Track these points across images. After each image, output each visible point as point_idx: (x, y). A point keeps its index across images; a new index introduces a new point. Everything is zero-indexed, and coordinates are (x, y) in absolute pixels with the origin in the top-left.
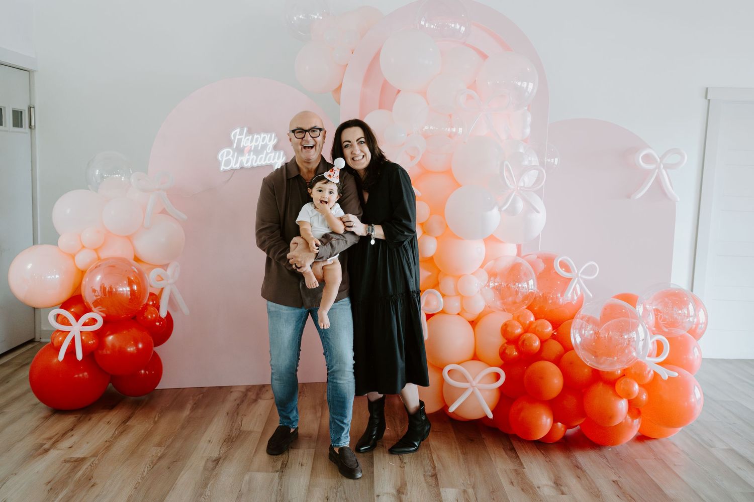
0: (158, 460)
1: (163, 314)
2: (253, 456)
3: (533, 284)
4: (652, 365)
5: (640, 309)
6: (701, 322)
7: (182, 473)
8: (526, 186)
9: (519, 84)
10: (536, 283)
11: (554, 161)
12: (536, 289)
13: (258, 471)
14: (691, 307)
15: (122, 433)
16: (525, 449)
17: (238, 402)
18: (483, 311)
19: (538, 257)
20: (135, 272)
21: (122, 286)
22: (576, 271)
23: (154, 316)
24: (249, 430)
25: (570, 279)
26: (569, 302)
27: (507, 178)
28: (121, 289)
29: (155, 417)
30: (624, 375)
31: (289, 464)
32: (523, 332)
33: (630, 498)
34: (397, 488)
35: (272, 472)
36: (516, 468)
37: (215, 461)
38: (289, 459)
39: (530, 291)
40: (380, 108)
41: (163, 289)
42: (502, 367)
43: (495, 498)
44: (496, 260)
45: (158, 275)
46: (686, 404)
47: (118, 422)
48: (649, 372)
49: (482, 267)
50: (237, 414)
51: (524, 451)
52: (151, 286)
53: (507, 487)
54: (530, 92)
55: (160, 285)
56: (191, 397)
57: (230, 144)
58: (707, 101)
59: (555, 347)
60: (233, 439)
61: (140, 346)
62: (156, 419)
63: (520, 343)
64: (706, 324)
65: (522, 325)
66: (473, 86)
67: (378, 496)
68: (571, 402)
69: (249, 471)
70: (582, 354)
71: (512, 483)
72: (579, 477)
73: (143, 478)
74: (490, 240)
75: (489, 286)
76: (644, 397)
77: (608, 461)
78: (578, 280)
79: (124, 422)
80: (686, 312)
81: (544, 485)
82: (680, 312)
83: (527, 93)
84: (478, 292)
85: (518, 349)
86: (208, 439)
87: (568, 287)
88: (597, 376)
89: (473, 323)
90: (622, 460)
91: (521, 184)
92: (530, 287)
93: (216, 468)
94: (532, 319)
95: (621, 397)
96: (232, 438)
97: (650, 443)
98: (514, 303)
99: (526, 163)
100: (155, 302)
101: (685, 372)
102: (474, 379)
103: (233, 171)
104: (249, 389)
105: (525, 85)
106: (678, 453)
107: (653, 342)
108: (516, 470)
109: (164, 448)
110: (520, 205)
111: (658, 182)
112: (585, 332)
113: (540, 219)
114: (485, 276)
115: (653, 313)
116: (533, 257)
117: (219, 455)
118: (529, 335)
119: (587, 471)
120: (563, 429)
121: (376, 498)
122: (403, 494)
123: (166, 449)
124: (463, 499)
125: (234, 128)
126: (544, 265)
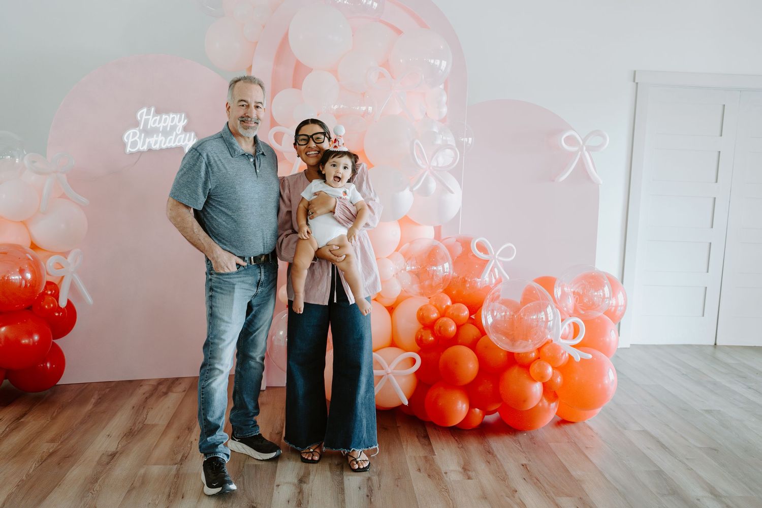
0: (48, 456)
1: (63, 303)
2: (153, 450)
3: (448, 267)
4: (567, 347)
5: (558, 292)
6: (620, 304)
7: (73, 468)
8: (439, 166)
9: (432, 61)
10: (451, 266)
11: (468, 140)
12: (452, 273)
13: (155, 465)
14: (606, 289)
15: (14, 429)
16: (438, 436)
17: (147, 395)
18: (399, 295)
19: (457, 241)
20: (29, 259)
21: (14, 275)
22: (493, 253)
23: (52, 305)
24: (154, 423)
25: (487, 261)
26: (485, 287)
27: (417, 157)
28: (13, 278)
29: (54, 413)
30: (539, 358)
31: (190, 456)
32: (439, 316)
33: (535, 481)
34: (300, 477)
35: (170, 465)
36: (426, 455)
37: (111, 455)
38: (191, 451)
39: (445, 274)
40: (294, 87)
41: (63, 277)
42: (419, 353)
43: (399, 485)
44: (411, 242)
45: (57, 263)
46: (600, 385)
47: (10, 420)
48: (563, 354)
49: (397, 250)
50: (144, 408)
51: (438, 439)
52: (47, 273)
53: (413, 472)
54: (443, 70)
55: (60, 273)
56: (97, 392)
57: (136, 124)
58: (635, 84)
59: (471, 332)
60: (135, 432)
61: (36, 338)
62: (54, 415)
63: (436, 328)
64: (625, 306)
65: (438, 309)
66: (386, 64)
67: (278, 486)
68: (486, 387)
69: (144, 465)
70: (493, 337)
71: (419, 469)
72: (489, 463)
73: (27, 475)
74: (405, 222)
75: (405, 269)
76: (559, 380)
77: (521, 446)
78: (495, 262)
79: (18, 419)
80: (602, 294)
81: (452, 471)
82: (596, 294)
83: (440, 71)
84: (394, 276)
85: (433, 334)
86: (108, 434)
87: (485, 270)
88: (512, 360)
89: (391, 309)
90: (535, 444)
91: (435, 164)
92: (445, 270)
93: (110, 463)
94: (449, 303)
95: (535, 381)
96: (133, 432)
97: (567, 427)
98: (431, 286)
99: (439, 142)
100: (54, 291)
101: (599, 354)
102: (389, 365)
103: (140, 153)
104: (161, 382)
105: (438, 62)
106: (592, 436)
107: (569, 325)
108: (426, 457)
109: (57, 444)
111: (582, 164)
112: (497, 315)
113: (455, 201)
114: (401, 259)
115: (572, 295)
116: (452, 241)
117: (117, 449)
118: (445, 319)
119: (498, 456)
120: (481, 415)
121: (275, 488)
122: (305, 483)
123: (59, 445)
124: (366, 486)
125: (141, 108)
126: (462, 248)
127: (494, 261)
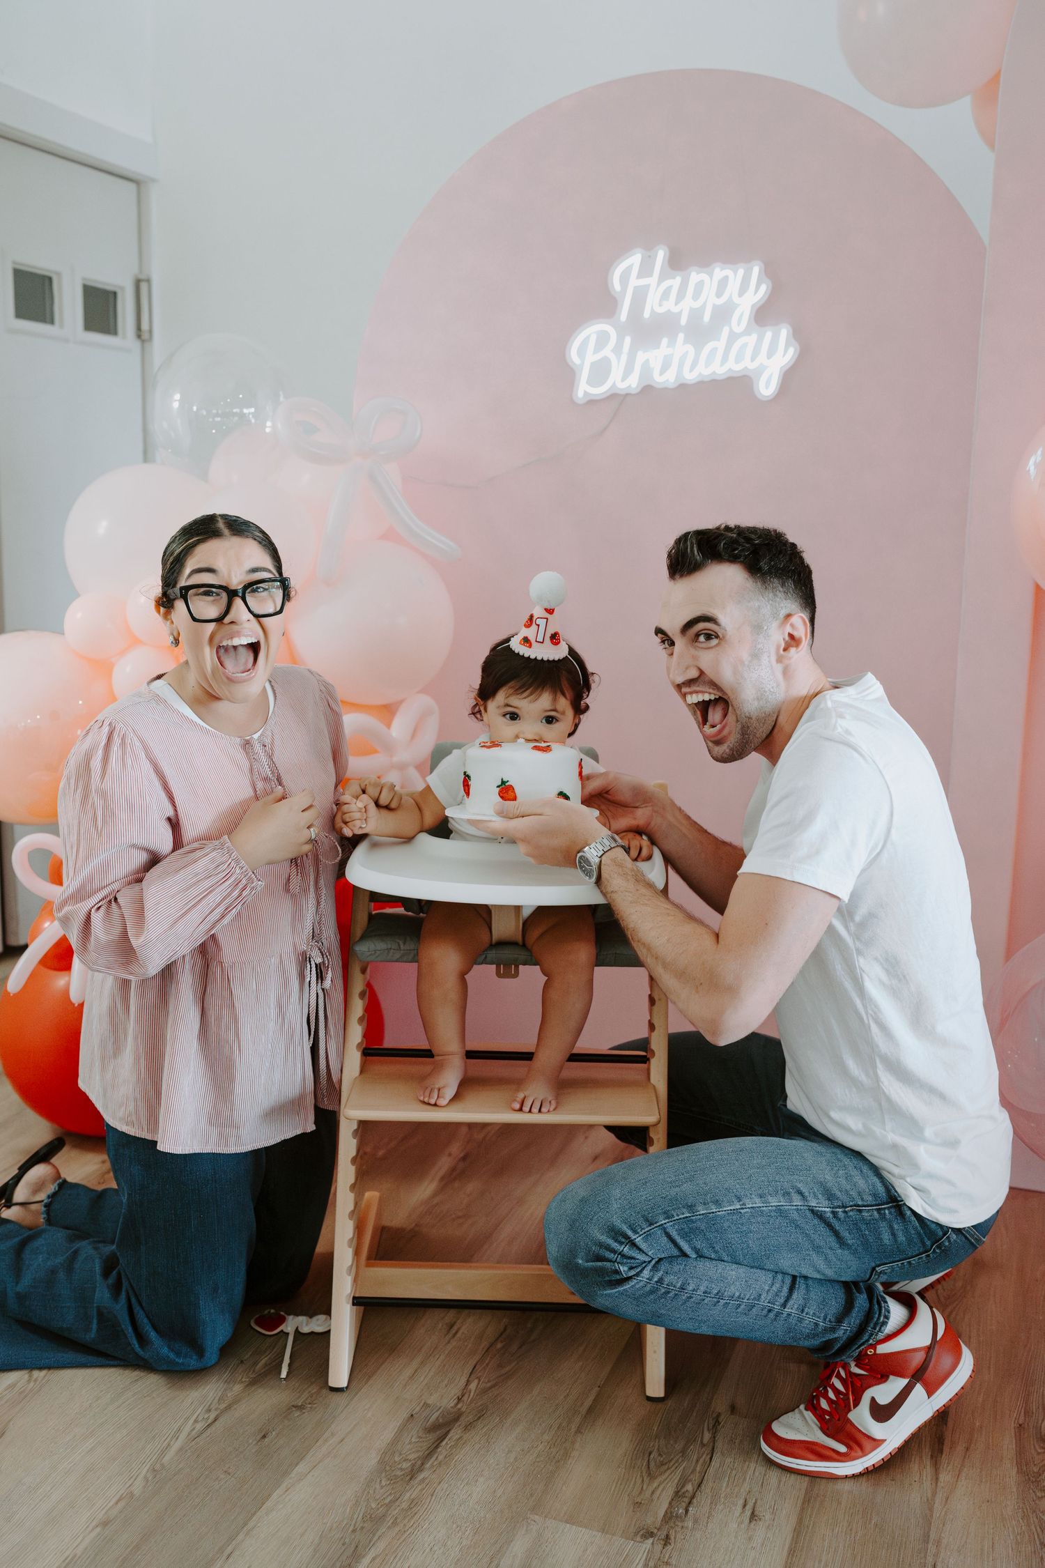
2: (579, 1431)
7: (301, 1468)
31: (703, 1499)
35: (627, 1535)
37: (435, 1427)
38: (711, 1470)
57: (605, 305)
69: (534, 1509)
73: (154, 1473)
93: (421, 1469)
103: (617, 399)
117: (459, 1399)
125: (622, 250)
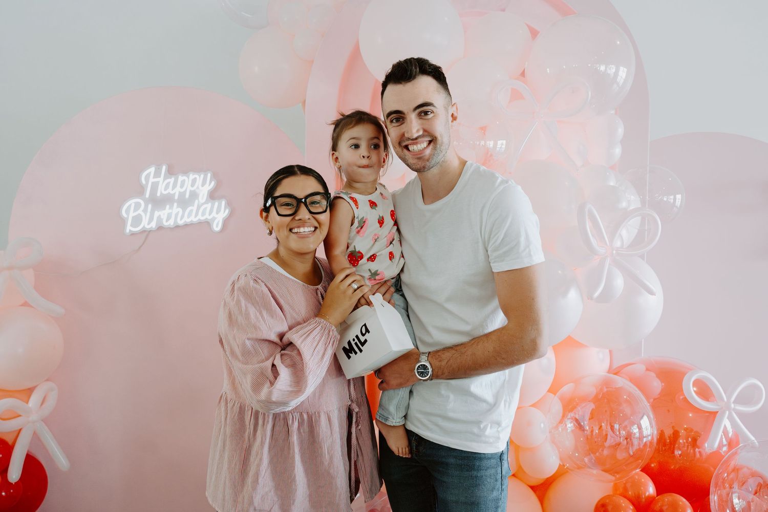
1: (15, 475)
3: (648, 424)
8: (624, 246)
9: (602, 68)
11: (675, 199)
19: (647, 369)
22: (725, 399)
25: (714, 415)
27: (592, 235)
39: (645, 440)
41: (19, 431)
44: (577, 381)
49: (551, 391)
54: (622, 82)
55: (15, 425)
57: (140, 191)
74: (565, 346)
78: (730, 415)
83: (615, 85)
84: (546, 437)
89: (539, 490)
91: (618, 244)
92: (645, 433)
99: (623, 205)
103: (146, 233)
105: (612, 70)
110: (619, 282)
116: (640, 369)
125: (146, 166)
126: (660, 383)
127: (727, 413)
